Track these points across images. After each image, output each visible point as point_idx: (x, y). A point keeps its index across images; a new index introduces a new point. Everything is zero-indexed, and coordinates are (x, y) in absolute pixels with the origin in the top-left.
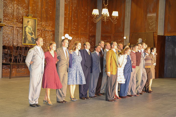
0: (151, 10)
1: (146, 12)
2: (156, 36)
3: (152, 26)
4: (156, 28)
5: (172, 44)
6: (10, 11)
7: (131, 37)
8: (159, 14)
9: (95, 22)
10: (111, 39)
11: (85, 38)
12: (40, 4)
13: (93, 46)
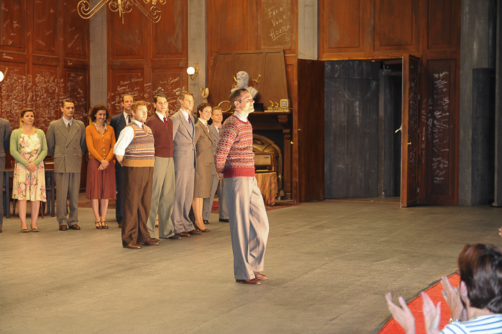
2: (295, 62)
4: (291, 37)
5: (345, 89)
7: (211, 68)
9: (84, 16)
10: (142, 75)
11: (52, 74)
13: (81, 101)
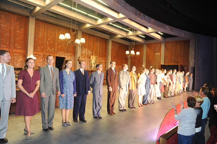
0: (157, 51)
1: (155, 53)
2: (160, 65)
3: (158, 59)
4: (160, 61)
6: (84, 52)
7: (146, 65)
8: (162, 53)
9: (127, 57)
12: (99, 49)
